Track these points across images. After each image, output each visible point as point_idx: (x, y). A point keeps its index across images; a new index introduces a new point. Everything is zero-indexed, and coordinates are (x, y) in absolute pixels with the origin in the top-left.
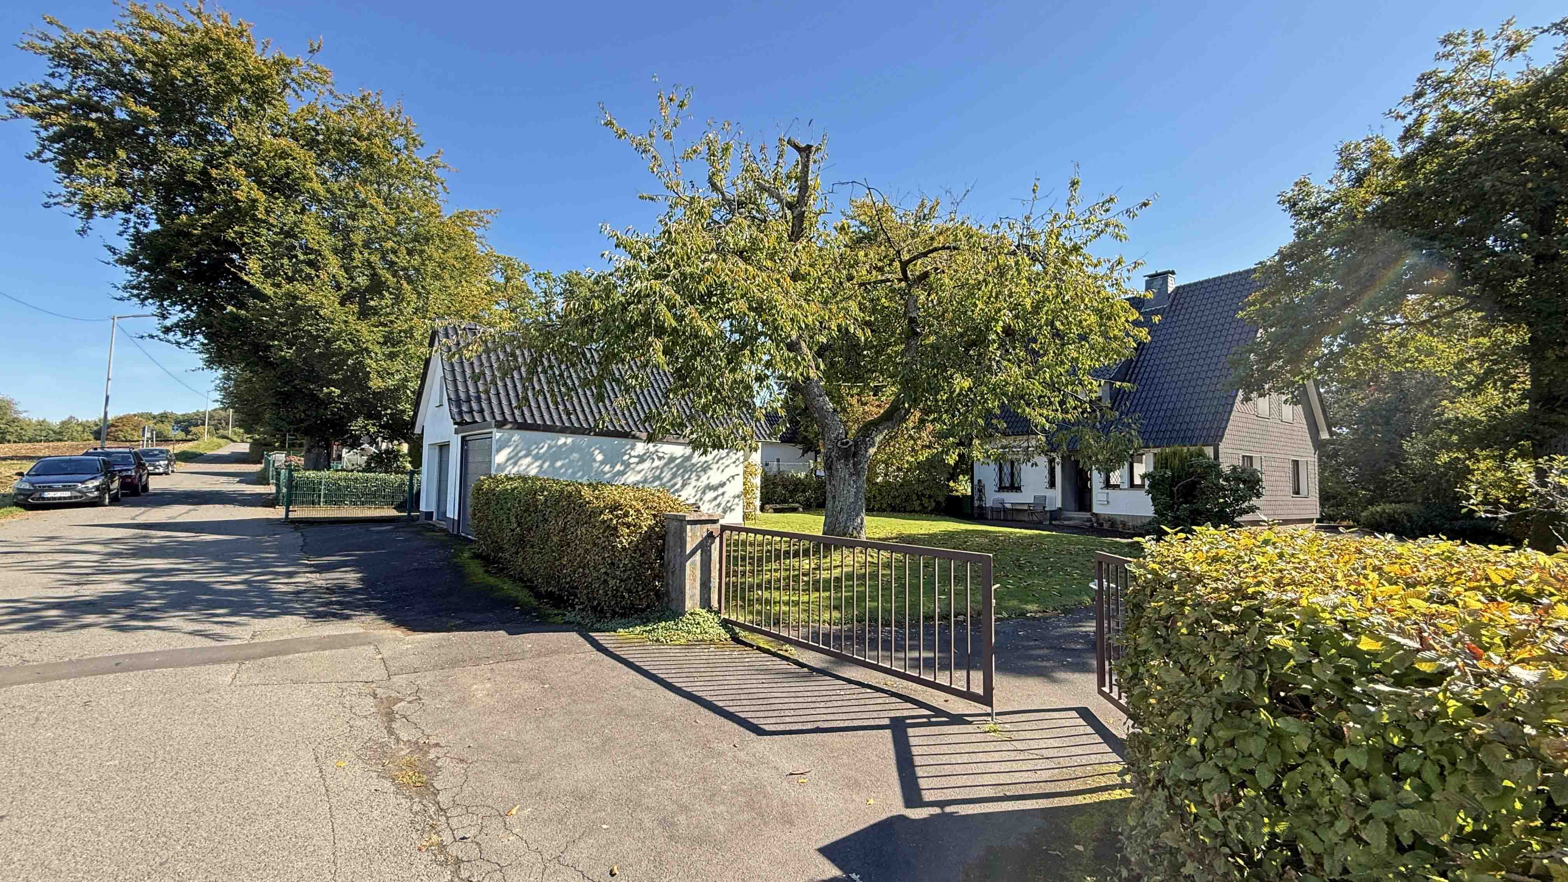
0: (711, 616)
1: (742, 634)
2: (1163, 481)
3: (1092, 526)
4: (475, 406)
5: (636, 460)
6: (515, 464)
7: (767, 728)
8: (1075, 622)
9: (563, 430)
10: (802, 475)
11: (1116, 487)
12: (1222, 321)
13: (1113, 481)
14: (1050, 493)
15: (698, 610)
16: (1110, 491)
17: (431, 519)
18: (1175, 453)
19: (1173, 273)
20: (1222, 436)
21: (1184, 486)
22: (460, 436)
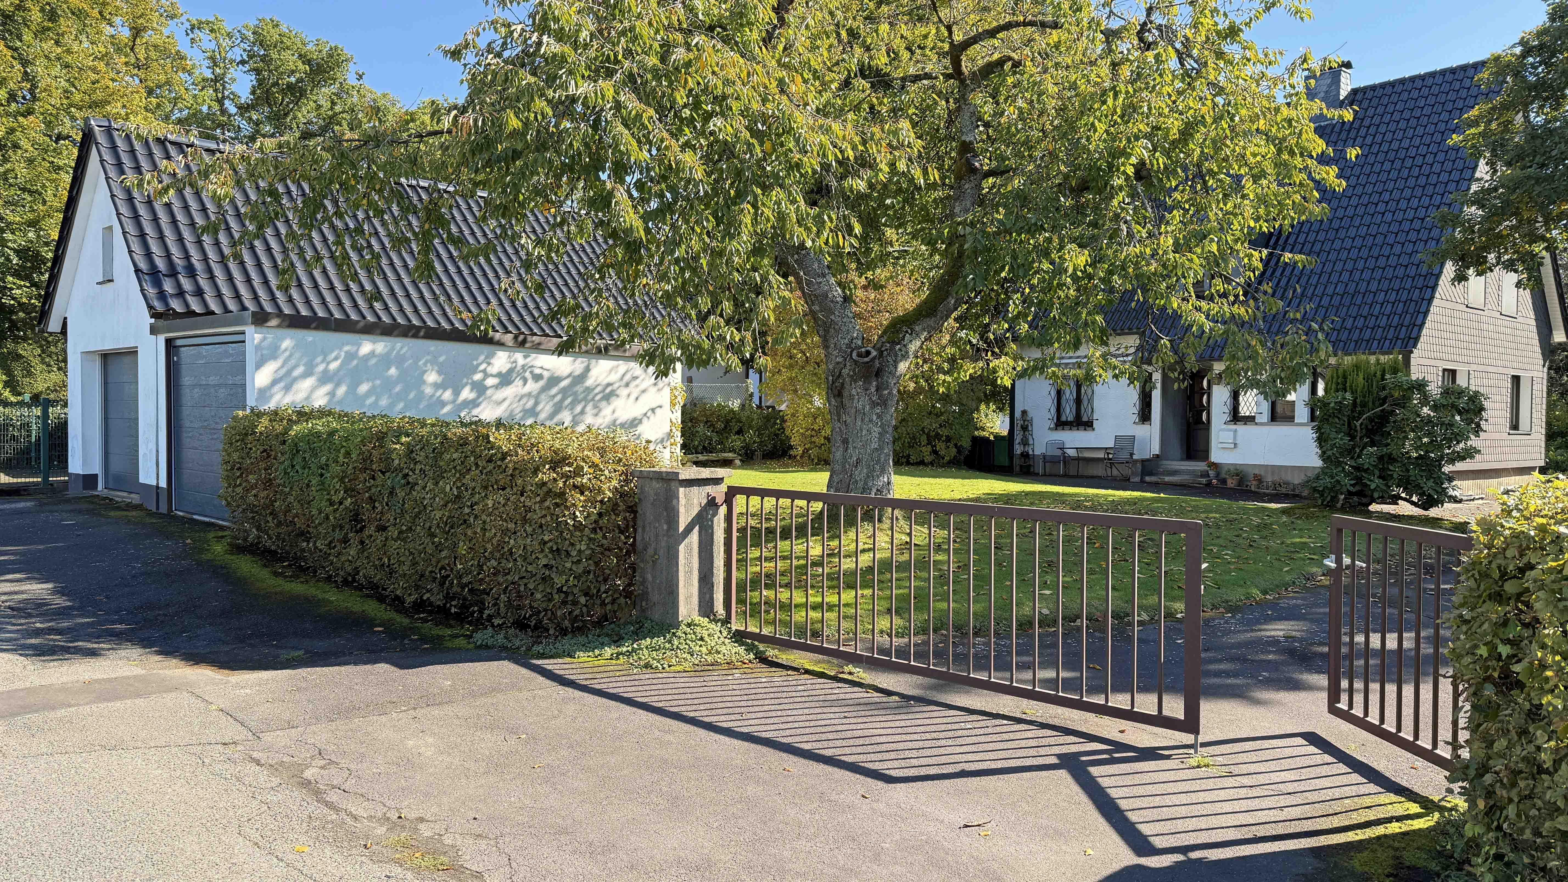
0: (715, 628)
1: (771, 653)
2: (1340, 411)
3: (1209, 484)
4: (187, 284)
5: (495, 381)
6: (287, 388)
7: (893, 773)
8: (1251, 624)
9: (369, 330)
10: (735, 404)
11: (1250, 419)
12: (1423, 150)
13: (1244, 411)
14: (1141, 431)
15: (697, 619)
16: (1241, 428)
17: (95, 487)
18: (1357, 367)
19: (1348, 65)
20: (1417, 339)
21: (1371, 419)
22: (162, 339)
